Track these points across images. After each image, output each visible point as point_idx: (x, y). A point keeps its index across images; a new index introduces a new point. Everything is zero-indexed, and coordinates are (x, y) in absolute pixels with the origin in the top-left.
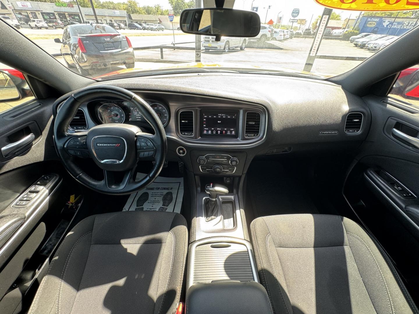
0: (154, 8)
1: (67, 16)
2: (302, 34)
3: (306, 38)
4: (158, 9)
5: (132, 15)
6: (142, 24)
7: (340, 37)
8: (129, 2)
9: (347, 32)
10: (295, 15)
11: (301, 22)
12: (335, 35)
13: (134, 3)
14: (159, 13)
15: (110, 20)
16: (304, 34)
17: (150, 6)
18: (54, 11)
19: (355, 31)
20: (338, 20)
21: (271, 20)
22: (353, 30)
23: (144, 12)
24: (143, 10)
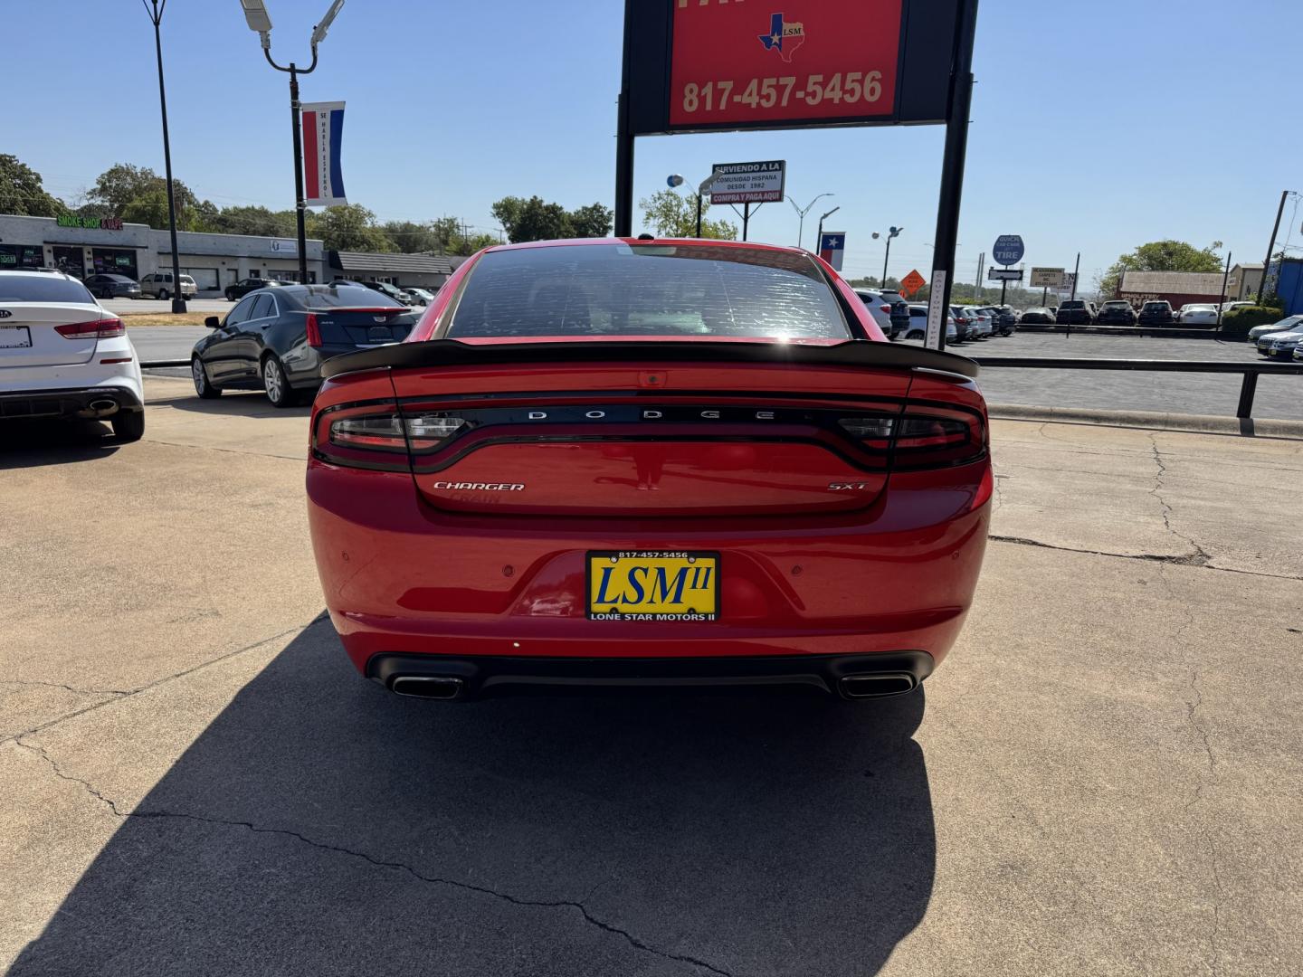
0: (433, 229)
1: (86, 255)
2: (1055, 319)
3: (1070, 336)
4: (447, 234)
5: (343, 255)
6: (381, 286)
7: (1214, 330)
8: (334, 212)
9: (1236, 313)
10: (1007, 255)
11: (1045, 279)
12: (1189, 321)
13: (354, 216)
14: (454, 247)
15: (251, 271)
16: (1059, 321)
17: (416, 222)
18: (45, 242)
19: (1268, 309)
20: (1208, 271)
21: (915, 272)
22: (1258, 304)
23: (390, 246)
24: (386, 237)
